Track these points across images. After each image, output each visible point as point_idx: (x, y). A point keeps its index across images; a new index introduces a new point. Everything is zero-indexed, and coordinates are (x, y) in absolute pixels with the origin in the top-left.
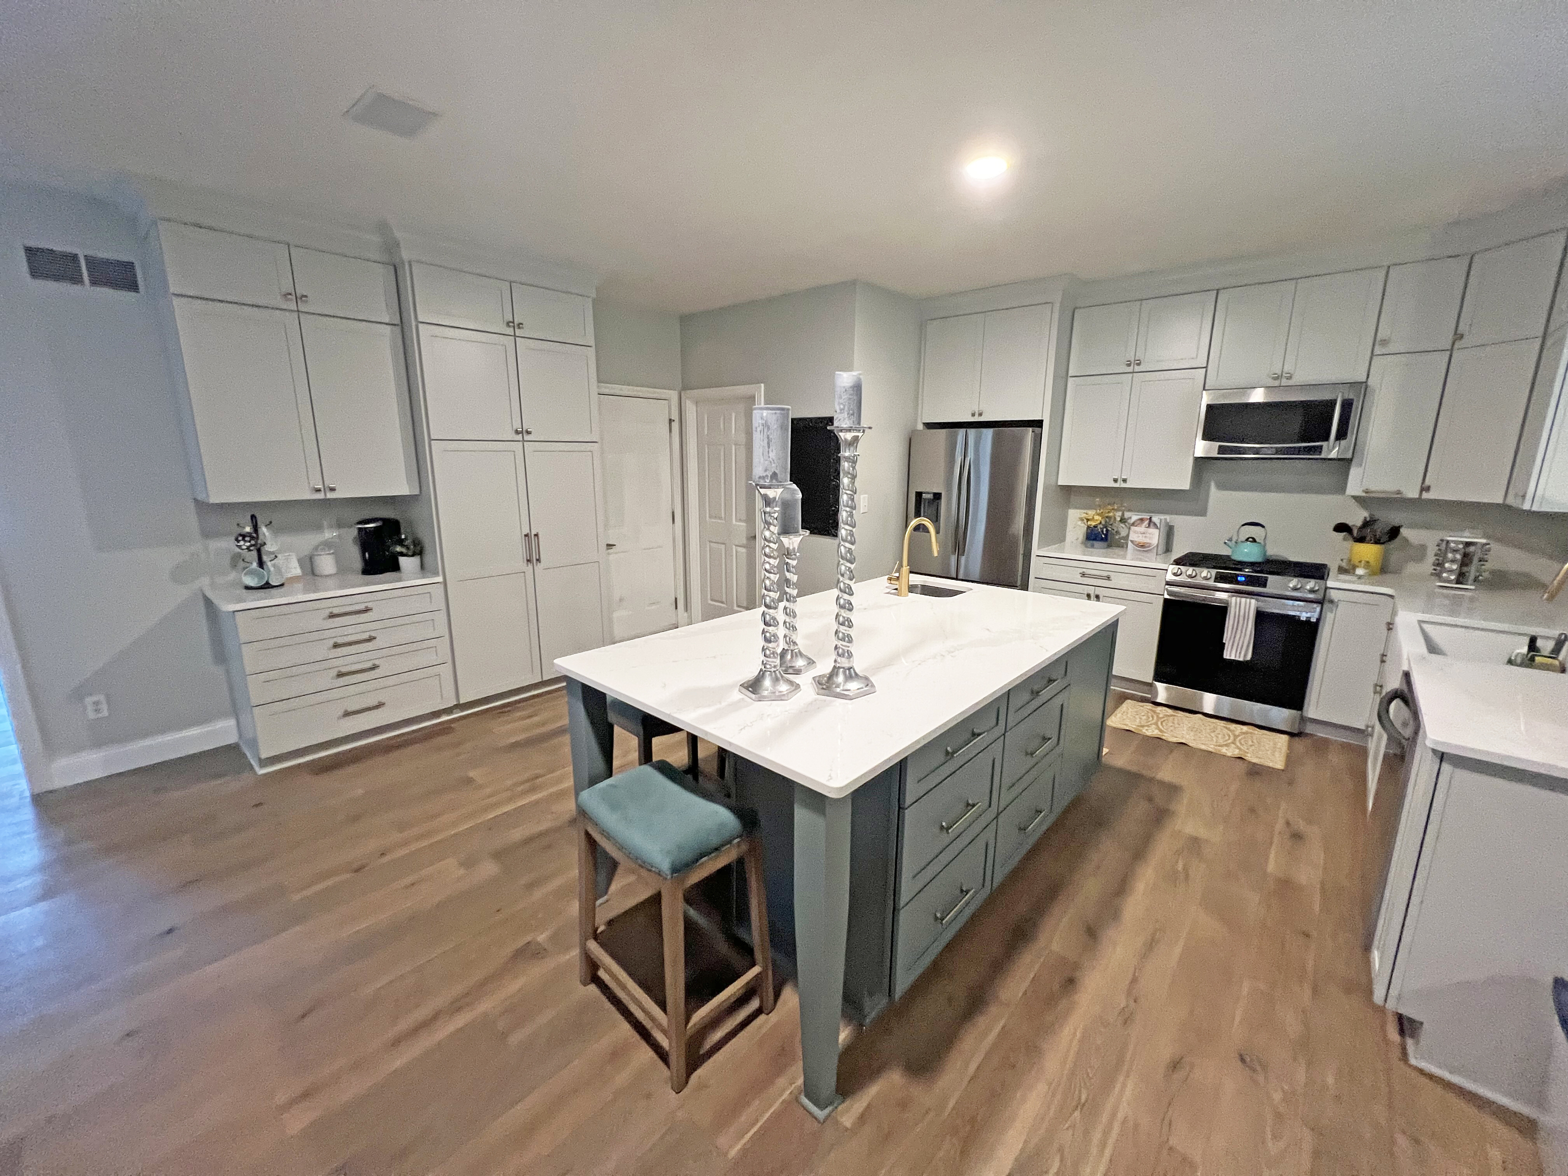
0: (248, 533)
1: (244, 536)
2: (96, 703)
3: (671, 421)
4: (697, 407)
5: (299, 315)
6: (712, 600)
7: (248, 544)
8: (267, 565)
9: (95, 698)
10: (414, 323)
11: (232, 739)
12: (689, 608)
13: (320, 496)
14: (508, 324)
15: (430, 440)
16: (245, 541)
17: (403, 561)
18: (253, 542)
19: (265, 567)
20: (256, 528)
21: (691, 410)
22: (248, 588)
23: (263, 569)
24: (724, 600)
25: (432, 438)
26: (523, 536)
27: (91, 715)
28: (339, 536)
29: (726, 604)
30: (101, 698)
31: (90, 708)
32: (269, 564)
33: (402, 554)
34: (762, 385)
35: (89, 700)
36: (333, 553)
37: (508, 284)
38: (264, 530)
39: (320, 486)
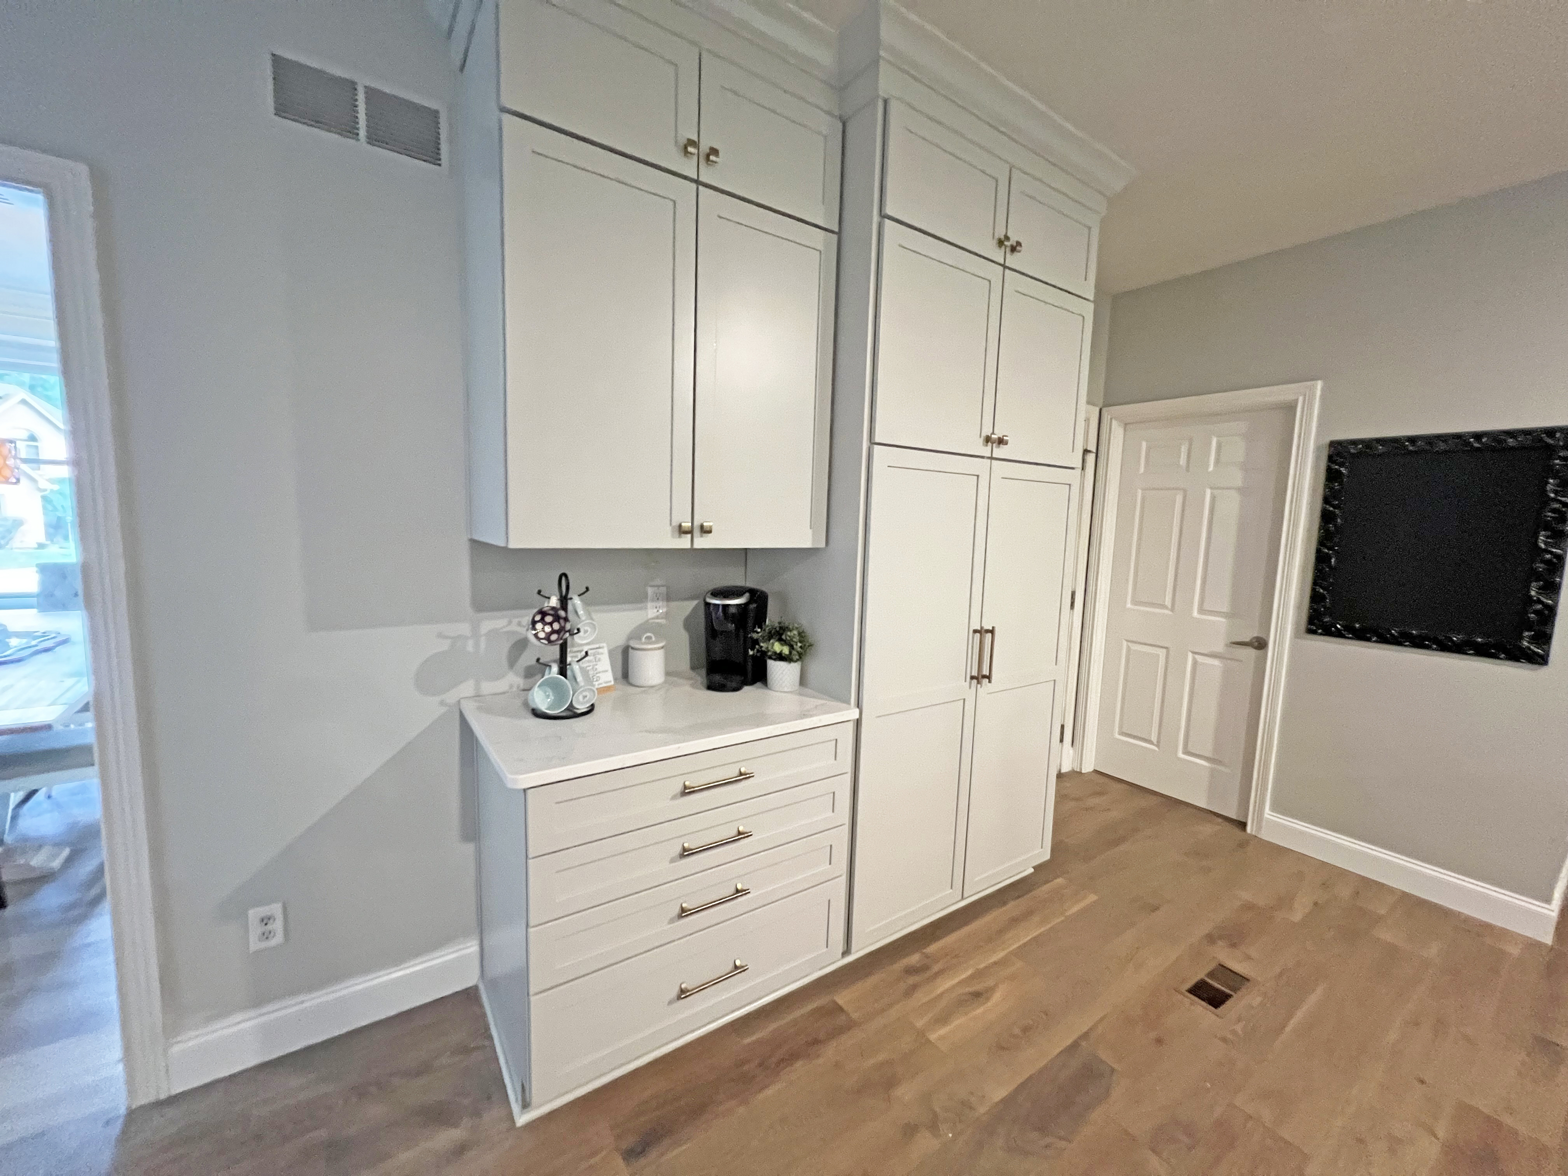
0: (553, 608)
1: (543, 614)
2: (265, 920)
3: (1086, 452)
4: (1125, 430)
5: (697, 189)
6: (1122, 733)
7: (548, 629)
8: (572, 671)
9: (263, 911)
10: (876, 218)
11: (471, 979)
12: (1077, 742)
13: (684, 543)
14: (1001, 243)
15: (872, 443)
16: (545, 624)
17: (775, 668)
18: (556, 626)
19: (569, 673)
20: (564, 601)
21: (1116, 436)
22: (538, 714)
23: (565, 677)
24: (1154, 738)
25: (877, 440)
26: (971, 632)
27: (255, 945)
28: (667, 615)
29: (1158, 746)
30: (276, 909)
31: (255, 930)
32: (576, 667)
33: (780, 657)
34: (1319, 384)
35: (255, 914)
36: (662, 647)
37: (1007, 167)
38: (576, 602)
39: (687, 525)
